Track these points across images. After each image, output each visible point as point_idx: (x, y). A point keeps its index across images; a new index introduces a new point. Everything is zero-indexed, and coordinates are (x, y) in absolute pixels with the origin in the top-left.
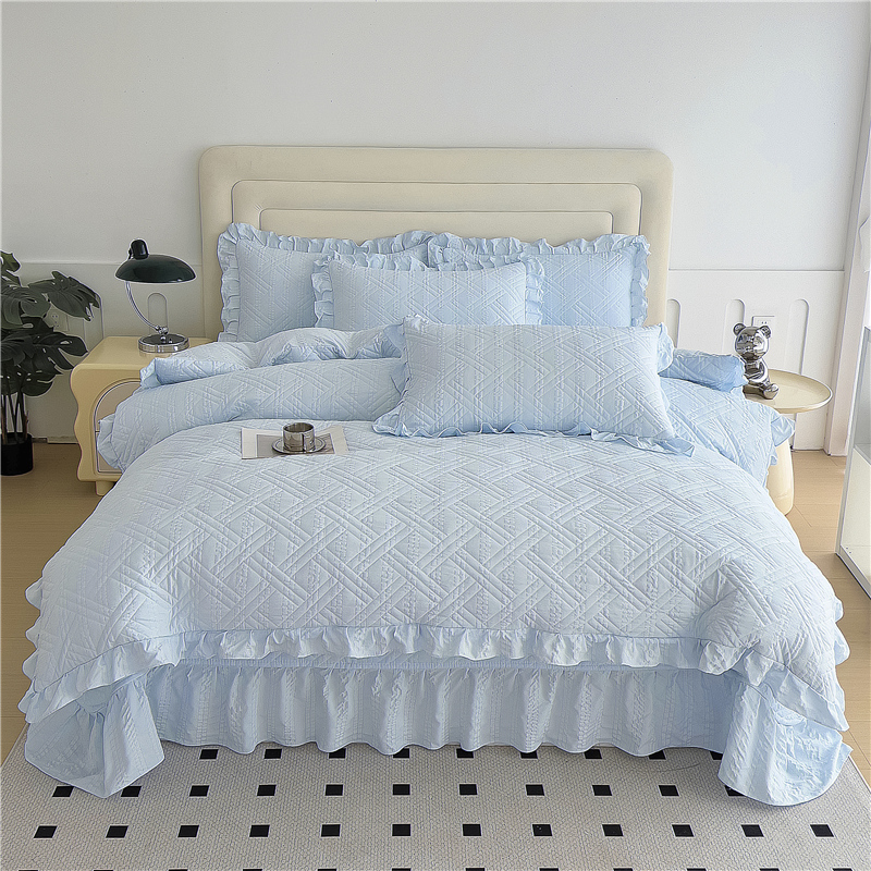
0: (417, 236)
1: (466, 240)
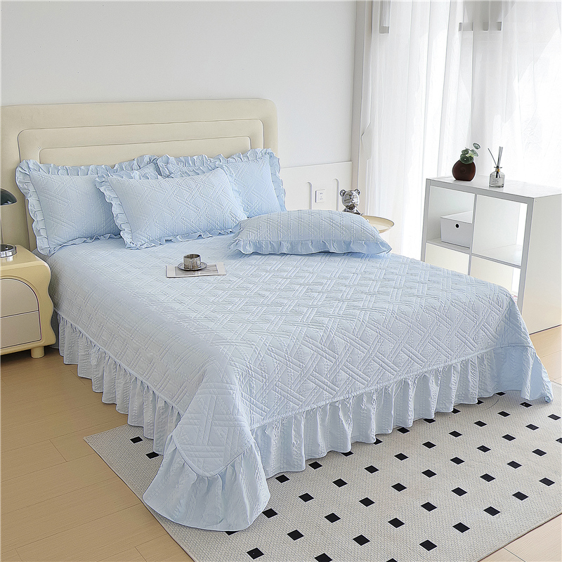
0: (147, 159)
1: (178, 159)
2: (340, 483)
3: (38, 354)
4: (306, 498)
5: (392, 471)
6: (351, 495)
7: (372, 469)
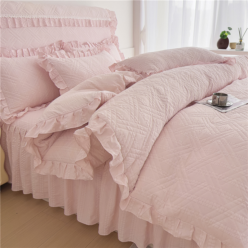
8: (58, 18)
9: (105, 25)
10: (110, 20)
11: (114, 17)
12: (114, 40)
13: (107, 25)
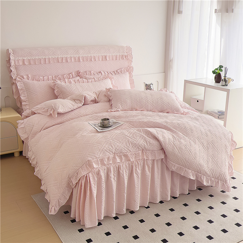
2: (142, 221)
3: (17, 155)
4: (125, 227)
5: (166, 216)
6: (146, 227)
7: (157, 215)
8: (78, 56)
9: (122, 58)
10: (126, 54)
11: (130, 52)
12: (129, 69)
13: (124, 58)
